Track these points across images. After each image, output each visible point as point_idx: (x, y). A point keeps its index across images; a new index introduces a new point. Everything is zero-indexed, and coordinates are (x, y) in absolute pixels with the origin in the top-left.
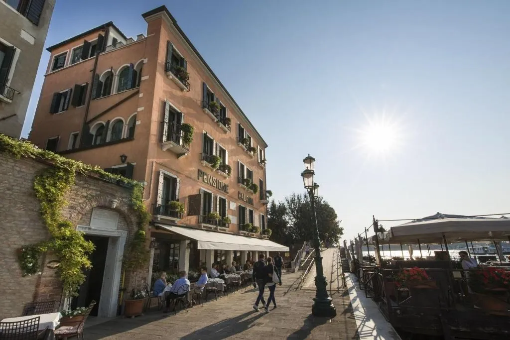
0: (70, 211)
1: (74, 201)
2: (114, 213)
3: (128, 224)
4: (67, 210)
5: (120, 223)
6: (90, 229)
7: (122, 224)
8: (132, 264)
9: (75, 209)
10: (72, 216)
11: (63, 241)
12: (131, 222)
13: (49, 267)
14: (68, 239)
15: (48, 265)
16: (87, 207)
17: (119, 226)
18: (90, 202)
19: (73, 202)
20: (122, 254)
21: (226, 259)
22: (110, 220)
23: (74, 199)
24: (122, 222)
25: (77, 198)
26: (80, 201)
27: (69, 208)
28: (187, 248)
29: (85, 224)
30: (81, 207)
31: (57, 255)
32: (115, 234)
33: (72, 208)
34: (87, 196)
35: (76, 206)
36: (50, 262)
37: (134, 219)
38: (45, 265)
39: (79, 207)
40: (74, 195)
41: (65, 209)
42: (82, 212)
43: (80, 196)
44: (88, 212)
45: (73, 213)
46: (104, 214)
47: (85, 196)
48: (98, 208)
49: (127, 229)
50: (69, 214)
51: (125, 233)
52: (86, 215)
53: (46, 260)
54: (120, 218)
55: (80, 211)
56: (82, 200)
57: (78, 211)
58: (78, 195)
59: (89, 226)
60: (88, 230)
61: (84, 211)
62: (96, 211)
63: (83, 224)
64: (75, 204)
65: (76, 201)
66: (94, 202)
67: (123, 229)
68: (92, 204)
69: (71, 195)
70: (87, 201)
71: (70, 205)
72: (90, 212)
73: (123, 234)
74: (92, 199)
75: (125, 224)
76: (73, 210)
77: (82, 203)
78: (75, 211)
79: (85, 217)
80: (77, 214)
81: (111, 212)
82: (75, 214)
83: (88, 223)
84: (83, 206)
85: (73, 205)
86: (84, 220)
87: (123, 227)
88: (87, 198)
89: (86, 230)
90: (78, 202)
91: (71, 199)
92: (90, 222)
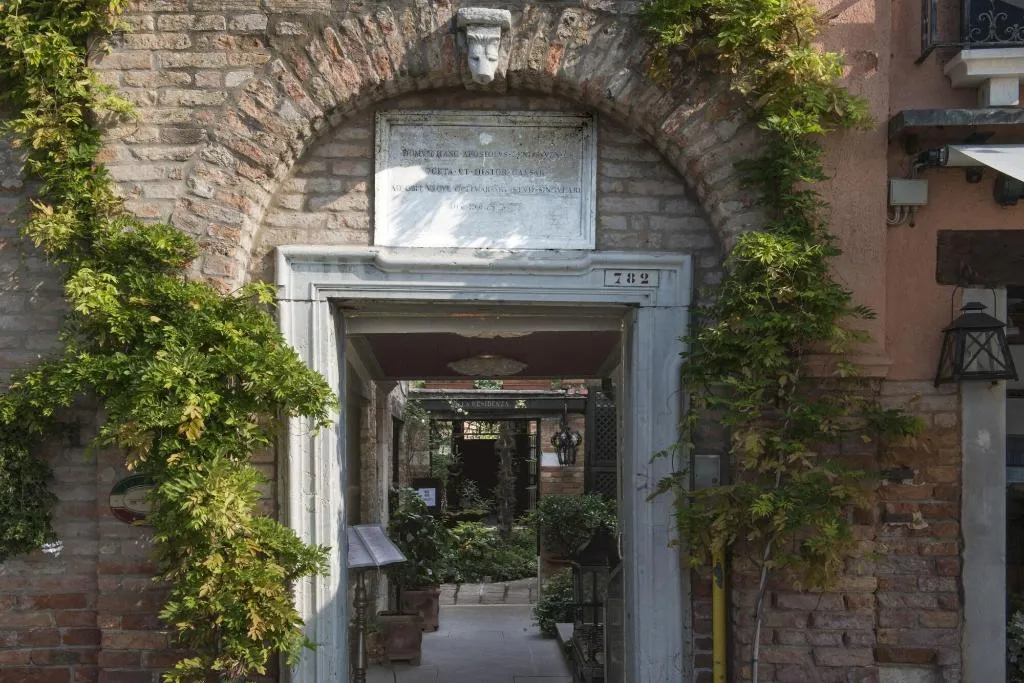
0: (180, 159)
1: (192, 86)
4: (158, 152)
5: (624, 194)
7: (643, 204)
9: (211, 138)
10: (202, 188)
15: (117, 501)
16: (289, 110)
17: (619, 222)
19: (187, 96)
22: (520, 181)
23: (191, 69)
24: (640, 187)
25: (206, 59)
26: (233, 79)
27: (165, 141)
29: (345, 234)
30: (245, 120)
33: (187, 134)
34: (272, 29)
35: (210, 117)
39: (233, 123)
40: (182, 39)
41: (144, 151)
42: (253, 149)
43: (227, 43)
44: (346, 147)
45: (202, 165)
46: (472, 147)
47: (257, 36)
48: (419, 109)
49: (698, 232)
50: (174, 176)
51: (675, 271)
52: (335, 172)
53: (102, 476)
54: (616, 157)
55: (241, 147)
56: (243, 63)
57: (228, 148)
58: (209, 35)
59: (371, 243)
60: (367, 272)
61: (269, 140)
62: (402, 130)
63: (329, 233)
64: (198, 102)
65: (200, 81)
66: (330, 65)
67: (654, 239)
68: (322, 83)
69: (165, 49)
70: (278, 65)
71: (172, 117)
72: (361, 137)
73: (653, 279)
74: (312, 49)
75: (664, 199)
76: (193, 149)
77: (247, 91)
78: (208, 154)
79: (334, 189)
80: (230, 170)
81: (519, 116)
82: (213, 170)
83: (362, 225)
84: (259, 105)
85: (191, 115)
86: (331, 210)
87: (657, 222)
88: (273, 42)
89: (353, 272)
90: (214, 85)
91: (169, 77)
92: (372, 222)
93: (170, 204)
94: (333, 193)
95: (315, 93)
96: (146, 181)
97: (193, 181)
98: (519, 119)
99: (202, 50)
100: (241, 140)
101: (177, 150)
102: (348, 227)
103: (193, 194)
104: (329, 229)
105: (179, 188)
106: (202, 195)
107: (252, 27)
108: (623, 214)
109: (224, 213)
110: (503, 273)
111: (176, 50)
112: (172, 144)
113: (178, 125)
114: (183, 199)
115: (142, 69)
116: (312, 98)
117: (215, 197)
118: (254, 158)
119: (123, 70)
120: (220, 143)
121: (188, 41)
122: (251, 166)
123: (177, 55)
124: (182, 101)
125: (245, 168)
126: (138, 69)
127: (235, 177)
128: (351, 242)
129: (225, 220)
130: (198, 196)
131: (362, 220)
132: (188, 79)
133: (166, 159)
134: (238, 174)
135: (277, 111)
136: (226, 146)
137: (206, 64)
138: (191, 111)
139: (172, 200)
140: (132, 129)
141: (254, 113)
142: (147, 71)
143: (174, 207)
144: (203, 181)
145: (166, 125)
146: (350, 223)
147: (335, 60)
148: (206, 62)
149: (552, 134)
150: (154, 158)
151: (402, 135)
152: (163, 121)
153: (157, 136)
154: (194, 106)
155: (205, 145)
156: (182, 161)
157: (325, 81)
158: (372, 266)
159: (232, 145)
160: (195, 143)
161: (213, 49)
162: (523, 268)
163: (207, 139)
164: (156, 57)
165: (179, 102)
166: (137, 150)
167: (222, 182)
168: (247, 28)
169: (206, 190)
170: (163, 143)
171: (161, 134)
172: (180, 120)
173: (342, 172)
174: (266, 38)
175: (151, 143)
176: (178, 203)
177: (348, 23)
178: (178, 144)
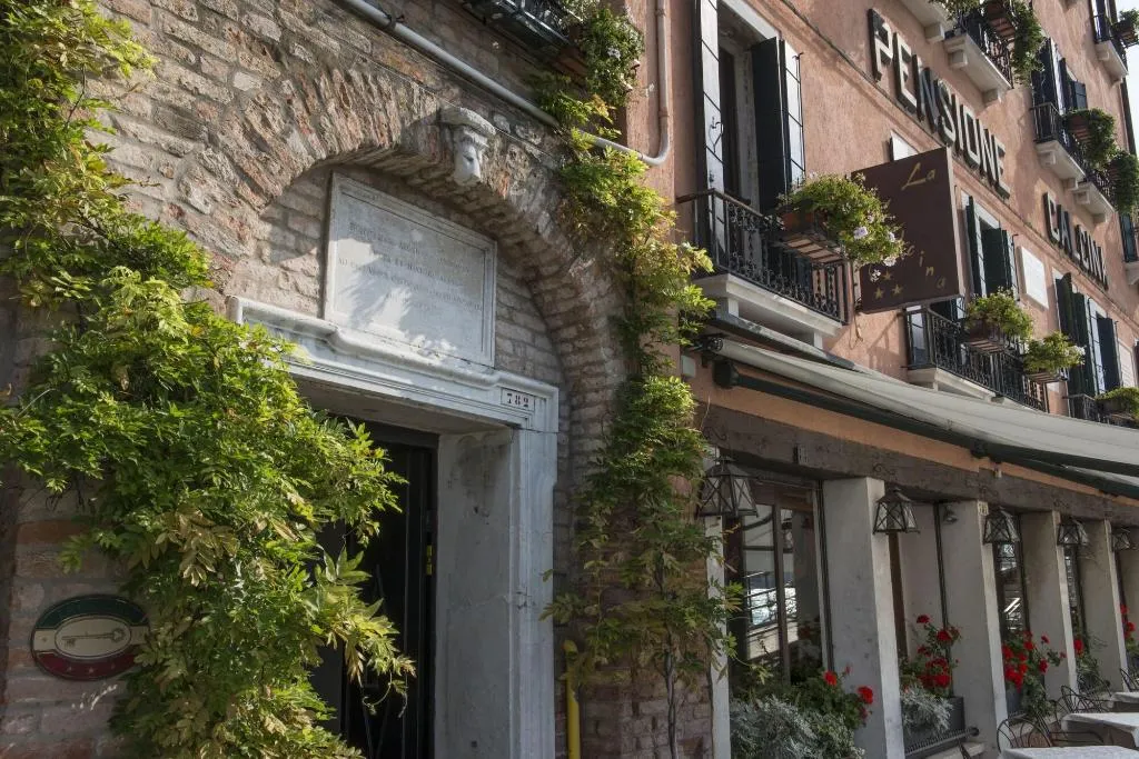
0: (174, 152)
1: (196, 68)
2: (465, 234)
3: (551, 333)
4: (148, 133)
5: (511, 321)
6: (327, 340)
7: (524, 335)
8: (633, 636)
9: (212, 141)
10: (197, 198)
11: (143, 412)
12: (578, 316)
13: (53, 664)
14: (181, 395)
15: (45, 641)
16: (297, 142)
17: (507, 346)
18: (314, 102)
19: (189, 78)
20: (546, 561)
21: (1025, 607)
23: (196, 49)
24: (521, 318)
25: (214, 44)
26: (242, 81)
27: (159, 123)
28: (876, 530)
29: (296, 297)
30: (250, 134)
31: (111, 552)
32: (487, 402)
34: (285, 45)
35: (213, 115)
36: (51, 618)
37: (595, 293)
38: (17, 642)
39: (237, 131)
40: (189, 9)
41: (131, 126)
42: (259, 172)
43: (237, 37)
44: (301, 200)
45: (198, 170)
46: (406, 241)
47: (267, 44)
48: (366, 184)
49: (554, 368)
50: (165, 171)
51: (545, 400)
52: (291, 225)
53: (22, 598)
54: (506, 285)
55: (245, 164)
56: (253, 68)
57: (231, 160)
58: (219, 18)
59: (321, 315)
60: (318, 348)
61: (275, 167)
62: (351, 201)
63: (280, 293)
64: (202, 91)
65: (206, 69)
66: (336, 110)
67: (529, 366)
68: (328, 124)
69: (168, 10)
70: (288, 87)
71: (170, 97)
72: (315, 194)
73: (530, 403)
74: (322, 84)
75: (535, 333)
76: (191, 145)
77: (254, 101)
78: (207, 159)
79: (288, 244)
80: (228, 187)
81: (446, 224)
82: (211, 181)
83: (312, 293)
84: (265, 123)
85: (192, 103)
86: (282, 267)
87: (531, 351)
88: (284, 59)
89: (306, 345)
90: (221, 79)
91: (170, 47)
92: (322, 292)
93: (155, 206)
94: (287, 248)
95: (323, 133)
96: (129, 166)
97: (187, 186)
98: (445, 226)
99: (209, 31)
100: (247, 156)
101: (171, 139)
102: (298, 291)
103: (186, 202)
104: (280, 289)
105: (169, 190)
106: (197, 206)
107: (266, 33)
108: (510, 339)
109: (222, 239)
110: (434, 375)
111: (180, 18)
112: (165, 128)
113: (176, 109)
114: (172, 205)
115: (137, 21)
116: (320, 137)
117: (211, 215)
118: (259, 182)
119: (113, 10)
120: (223, 150)
121: (195, 13)
122: (252, 190)
123: (182, 25)
124: (184, 83)
125: (246, 191)
126: (132, 18)
127: (234, 198)
128: (300, 309)
129: (223, 247)
130: (193, 207)
131: (312, 287)
132: (193, 58)
133: (157, 146)
134: (236, 193)
135: (285, 137)
136: (229, 156)
137: (212, 50)
138: (193, 99)
139: (160, 202)
140: (120, 92)
141: (259, 129)
142: (144, 27)
143: (161, 212)
144: (200, 192)
145: (162, 104)
146: (301, 287)
147: (342, 107)
148: (213, 46)
149: (464, 249)
150: (143, 139)
151: (350, 206)
152: (159, 96)
153: (149, 112)
154: (195, 92)
155: (203, 146)
156: (177, 156)
157: (332, 124)
158: (325, 342)
159: (236, 159)
160: (193, 139)
161: (222, 36)
162: (451, 374)
163: (207, 140)
164: (156, 14)
165: (180, 81)
166: (122, 121)
167: (219, 197)
168: (260, 31)
169: (201, 203)
170: (156, 124)
171: (155, 112)
172: (180, 104)
173: (296, 227)
174: (277, 52)
175: (140, 118)
176: (165, 208)
177: (354, 74)
178: (174, 133)
